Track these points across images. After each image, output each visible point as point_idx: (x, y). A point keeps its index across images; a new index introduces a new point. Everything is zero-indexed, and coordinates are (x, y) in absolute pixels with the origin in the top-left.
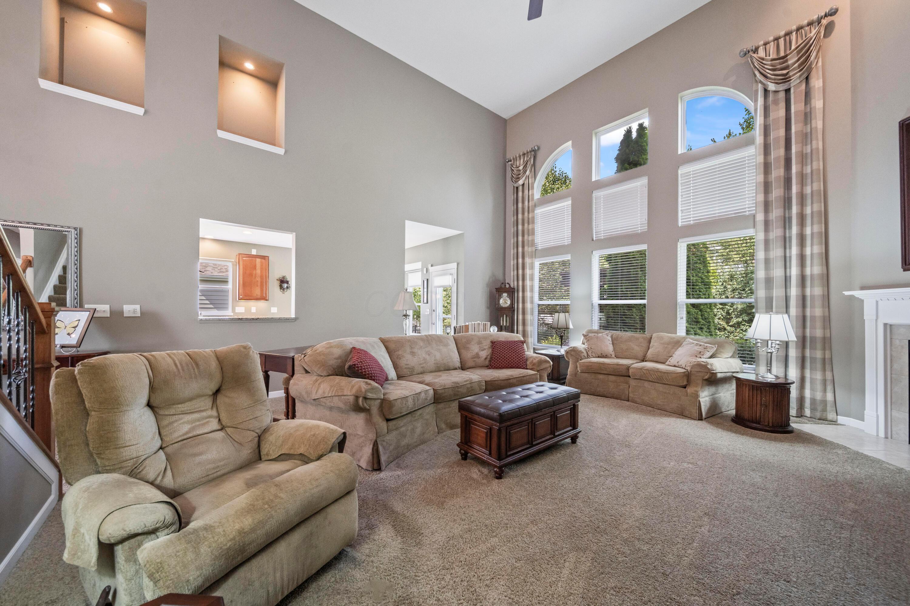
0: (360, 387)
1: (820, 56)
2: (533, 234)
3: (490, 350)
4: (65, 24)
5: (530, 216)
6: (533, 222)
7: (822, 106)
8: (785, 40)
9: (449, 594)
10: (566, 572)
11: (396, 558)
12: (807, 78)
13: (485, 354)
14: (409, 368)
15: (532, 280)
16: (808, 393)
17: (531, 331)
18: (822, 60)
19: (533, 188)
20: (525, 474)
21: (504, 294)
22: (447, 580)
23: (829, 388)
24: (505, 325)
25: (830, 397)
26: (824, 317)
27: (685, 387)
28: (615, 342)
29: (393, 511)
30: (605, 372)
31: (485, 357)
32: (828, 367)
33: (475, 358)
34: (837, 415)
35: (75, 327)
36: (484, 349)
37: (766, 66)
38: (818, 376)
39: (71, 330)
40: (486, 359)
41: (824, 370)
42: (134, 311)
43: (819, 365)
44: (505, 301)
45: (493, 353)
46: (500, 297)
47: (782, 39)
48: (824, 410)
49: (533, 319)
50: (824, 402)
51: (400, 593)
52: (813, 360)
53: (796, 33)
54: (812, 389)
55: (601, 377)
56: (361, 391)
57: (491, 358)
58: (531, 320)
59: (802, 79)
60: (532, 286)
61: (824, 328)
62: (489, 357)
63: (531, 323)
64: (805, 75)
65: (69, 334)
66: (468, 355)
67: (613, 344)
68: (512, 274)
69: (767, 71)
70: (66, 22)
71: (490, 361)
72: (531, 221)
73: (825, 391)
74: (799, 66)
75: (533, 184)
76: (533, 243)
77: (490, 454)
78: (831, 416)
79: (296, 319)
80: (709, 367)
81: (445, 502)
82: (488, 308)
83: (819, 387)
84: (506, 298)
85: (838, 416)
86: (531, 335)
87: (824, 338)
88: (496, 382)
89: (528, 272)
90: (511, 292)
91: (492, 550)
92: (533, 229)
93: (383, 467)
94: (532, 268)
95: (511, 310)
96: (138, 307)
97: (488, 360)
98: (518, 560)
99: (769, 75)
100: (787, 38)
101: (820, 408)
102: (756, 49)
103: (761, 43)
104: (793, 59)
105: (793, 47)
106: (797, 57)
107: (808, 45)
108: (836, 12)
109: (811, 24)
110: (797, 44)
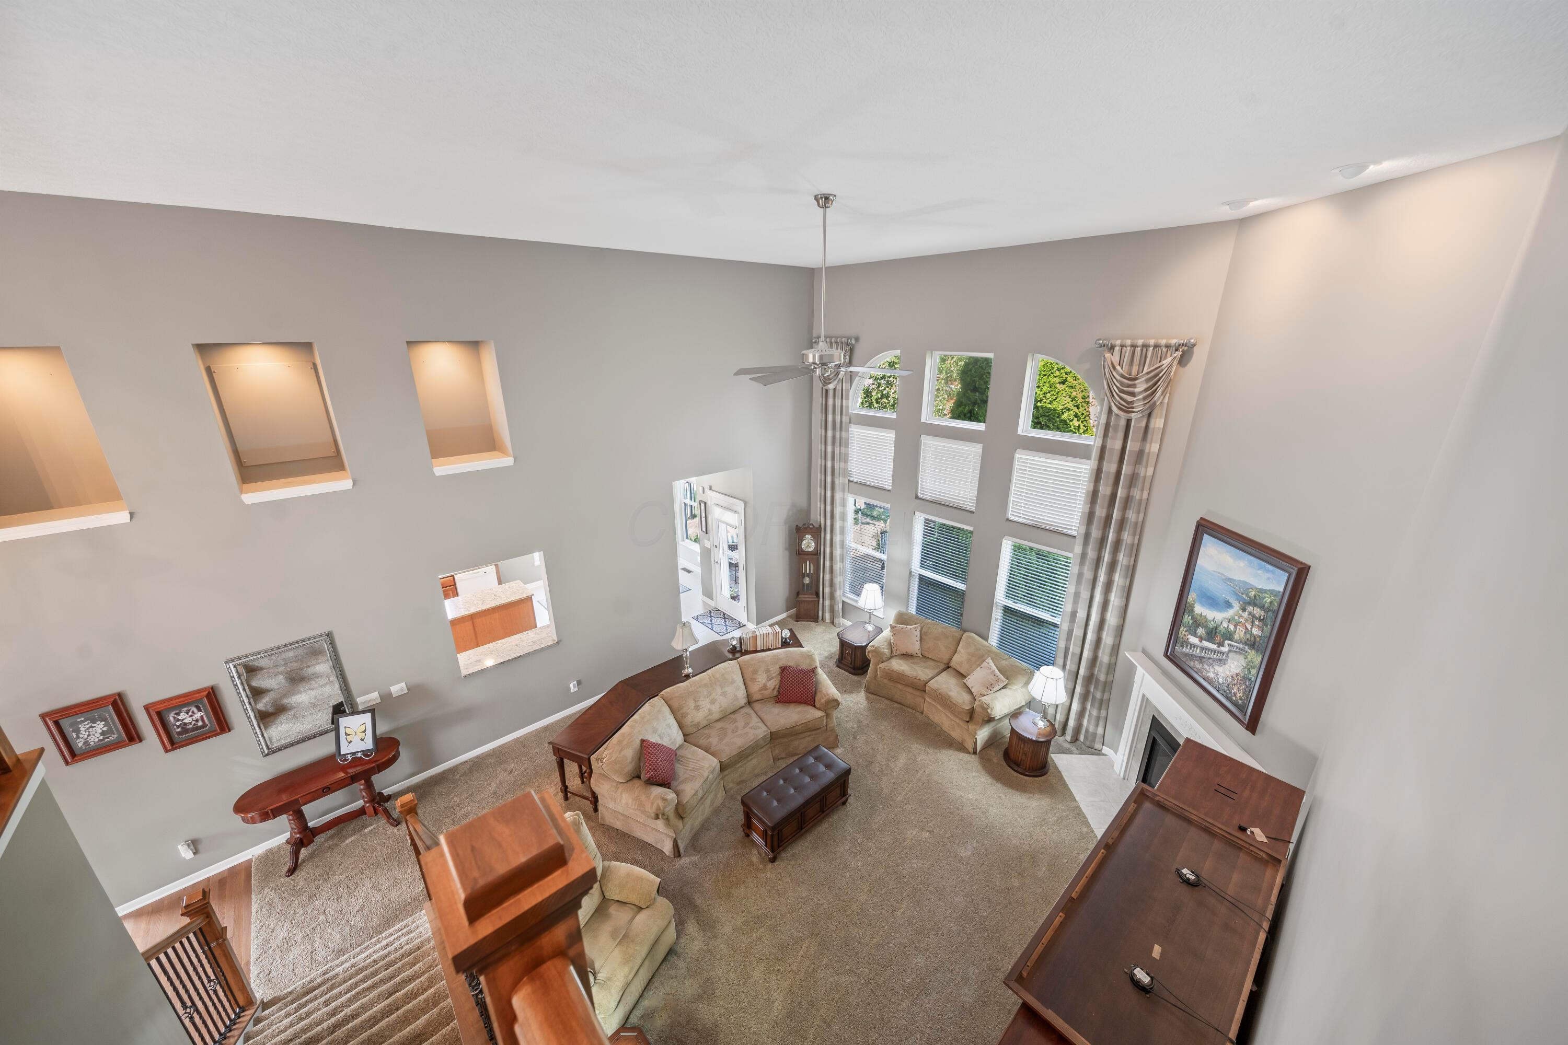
0: (658, 805)
1: (1168, 392)
2: (846, 461)
3: (779, 677)
4: (214, 374)
5: (844, 434)
6: (847, 446)
7: (1157, 451)
8: (1142, 350)
9: (732, 975)
10: (801, 954)
11: (701, 949)
12: (1150, 415)
13: (773, 684)
14: (694, 725)
15: (843, 521)
16: (1085, 722)
17: (840, 582)
18: (1169, 396)
19: (848, 398)
20: (793, 855)
21: (807, 536)
22: (732, 965)
23: (1101, 724)
24: (808, 572)
25: (1100, 731)
26: (1109, 664)
27: (968, 722)
28: (924, 637)
29: (695, 906)
30: (903, 683)
31: (773, 687)
32: (1104, 706)
33: (762, 690)
34: (1103, 745)
35: (364, 732)
36: (773, 678)
37: (1114, 380)
38: (1095, 713)
39: (362, 735)
40: (774, 689)
41: (1100, 709)
42: (402, 689)
43: (1097, 705)
44: (808, 544)
45: (781, 681)
46: (802, 539)
47: (1139, 349)
48: (1093, 741)
49: (843, 567)
50: (1095, 735)
51: (705, 976)
52: (1094, 698)
53: (1153, 349)
54: (1089, 721)
55: (900, 686)
56: (660, 809)
57: (780, 687)
58: (840, 568)
59: (1144, 414)
60: (843, 527)
61: (1107, 674)
62: (777, 686)
63: (840, 572)
64: (1148, 412)
65: (362, 740)
66: (755, 688)
67: (921, 640)
68: (819, 506)
69: (1115, 387)
70: (214, 372)
71: (779, 691)
72: (844, 443)
73: (1097, 725)
74: (1144, 398)
75: (848, 391)
76: (846, 473)
77: (766, 846)
78: (1098, 746)
79: (559, 642)
80: (989, 711)
81: (731, 893)
82: (786, 549)
83: (1093, 722)
84: (810, 541)
85: (1104, 747)
86: (840, 586)
87: (1105, 683)
88: (783, 731)
89: (838, 510)
90: (817, 532)
91: (759, 939)
92: (847, 455)
93: (682, 855)
94: (844, 504)
95: (816, 554)
96: (403, 685)
97: (776, 690)
98: (775, 946)
99: (1114, 394)
100: (1145, 350)
101: (1090, 738)
102: (1112, 348)
103: (1118, 342)
104: (1141, 386)
105: (1146, 367)
106: (1145, 386)
107: (1158, 377)
108: (1194, 345)
109: (1168, 346)
110: (1150, 366)
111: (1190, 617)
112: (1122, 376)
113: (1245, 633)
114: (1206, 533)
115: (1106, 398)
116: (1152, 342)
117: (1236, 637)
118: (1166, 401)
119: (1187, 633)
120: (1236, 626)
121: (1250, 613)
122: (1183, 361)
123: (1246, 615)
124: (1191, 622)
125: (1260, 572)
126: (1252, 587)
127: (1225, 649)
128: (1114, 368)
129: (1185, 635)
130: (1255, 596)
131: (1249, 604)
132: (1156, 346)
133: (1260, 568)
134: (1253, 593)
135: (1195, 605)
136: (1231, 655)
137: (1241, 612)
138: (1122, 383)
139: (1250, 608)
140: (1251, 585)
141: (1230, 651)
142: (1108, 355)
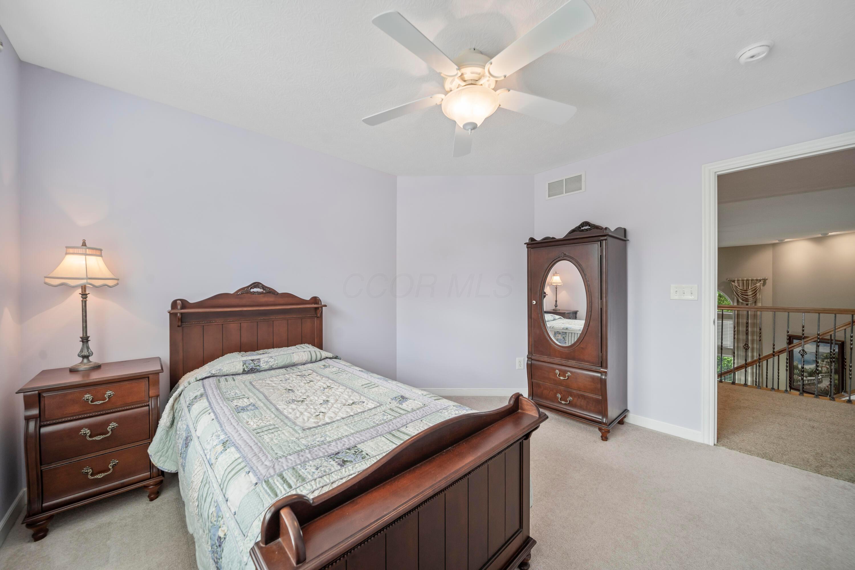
1: (761, 295)
47: (745, 281)
74: (752, 297)
102: (734, 281)
103: (736, 279)
104: (750, 293)
105: (750, 287)
106: (751, 293)
107: (756, 290)
108: (767, 279)
109: (757, 280)
110: (751, 286)
111: (797, 371)
112: (741, 290)
113: (827, 369)
114: (795, 339)
115: (735, 297)
116: (750, 279)
117: (823, 371)
118: (761, 297)
119: (798, 377)
120: (822, 368)
121: (826, 362)
122: (764, 284)
123: (825, 363)
124: (798, 372)
125: (825, 347)
126: (824, 353)
127: (820, 377)
128: (737, 287)
129: (797, 378)
130: (826, 356)
131: (825, 359)
132: (752, 280)
133: (825, 346)
134: (825, 355)
135: (799, 365)
136: (823, 379)
137: (822, 363)
138: (741, 292)
139: (826, 360)
140: (823, 352)
141: (822, 377)
142: (733, 283)
